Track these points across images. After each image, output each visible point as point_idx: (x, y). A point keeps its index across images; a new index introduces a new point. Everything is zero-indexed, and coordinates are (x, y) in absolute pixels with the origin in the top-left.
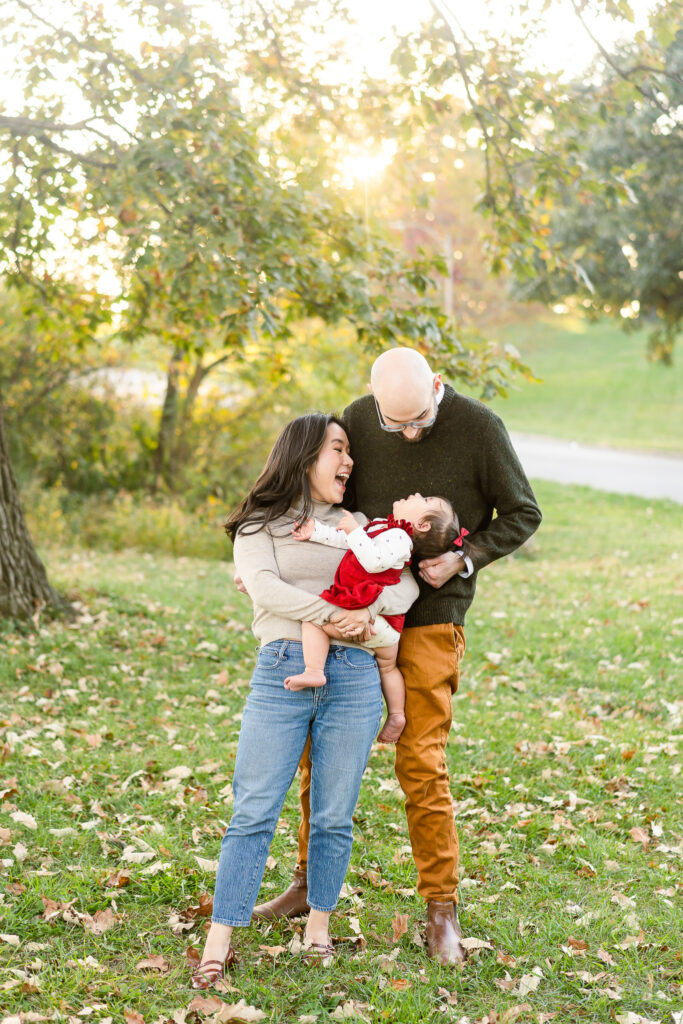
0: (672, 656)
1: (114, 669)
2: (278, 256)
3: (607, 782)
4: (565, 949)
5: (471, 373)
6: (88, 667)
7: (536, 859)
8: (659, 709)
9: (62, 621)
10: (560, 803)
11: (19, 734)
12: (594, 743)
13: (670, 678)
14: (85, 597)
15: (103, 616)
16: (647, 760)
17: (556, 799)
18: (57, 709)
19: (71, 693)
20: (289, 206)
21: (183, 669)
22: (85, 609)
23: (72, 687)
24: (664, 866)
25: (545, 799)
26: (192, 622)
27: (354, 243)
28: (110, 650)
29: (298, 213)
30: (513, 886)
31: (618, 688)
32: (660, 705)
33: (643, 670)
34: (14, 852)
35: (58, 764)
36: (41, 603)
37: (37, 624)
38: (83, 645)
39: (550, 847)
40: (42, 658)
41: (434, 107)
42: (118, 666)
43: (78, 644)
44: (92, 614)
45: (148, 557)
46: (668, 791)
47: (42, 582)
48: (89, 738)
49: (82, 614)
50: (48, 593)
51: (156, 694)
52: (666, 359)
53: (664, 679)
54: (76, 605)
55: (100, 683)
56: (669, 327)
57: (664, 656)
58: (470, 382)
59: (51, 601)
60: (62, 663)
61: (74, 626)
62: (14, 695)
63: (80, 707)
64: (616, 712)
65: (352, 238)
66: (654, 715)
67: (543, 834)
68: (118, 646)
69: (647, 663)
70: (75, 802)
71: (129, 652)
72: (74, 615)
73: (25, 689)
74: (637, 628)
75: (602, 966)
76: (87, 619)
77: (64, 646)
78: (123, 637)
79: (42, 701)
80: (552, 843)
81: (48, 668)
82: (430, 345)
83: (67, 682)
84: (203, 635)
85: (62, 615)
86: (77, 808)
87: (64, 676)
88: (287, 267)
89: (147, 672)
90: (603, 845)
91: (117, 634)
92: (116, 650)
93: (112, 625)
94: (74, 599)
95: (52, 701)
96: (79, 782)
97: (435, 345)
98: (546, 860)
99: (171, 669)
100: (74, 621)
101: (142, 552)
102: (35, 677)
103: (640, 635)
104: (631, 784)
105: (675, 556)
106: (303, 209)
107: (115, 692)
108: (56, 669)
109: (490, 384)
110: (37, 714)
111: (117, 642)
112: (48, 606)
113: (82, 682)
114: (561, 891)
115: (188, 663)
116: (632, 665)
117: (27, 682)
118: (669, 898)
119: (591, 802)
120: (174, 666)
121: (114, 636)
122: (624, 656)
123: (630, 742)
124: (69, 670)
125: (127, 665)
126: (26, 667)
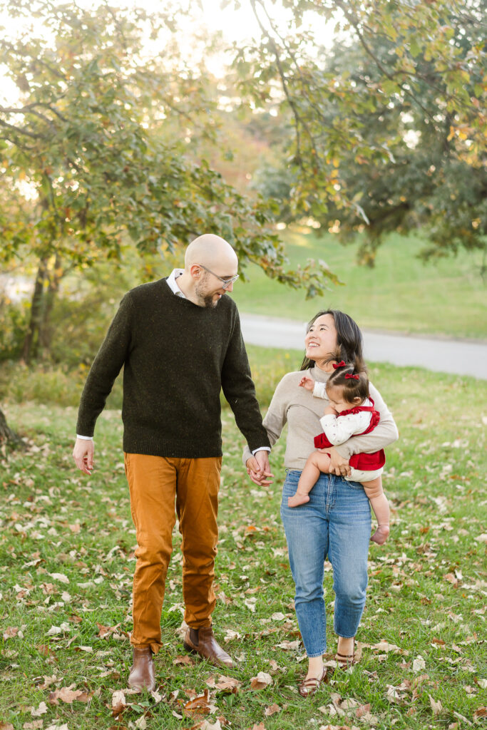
0: (427, 468)
1: (67, 482)
2: (171, 201)
3: (417, 547)
4: (433, 645)
5: (296, 280)
6: (50, 481)
7: (390, 594)
8: (429, 502)
9: (19, 450)
10: (393, 561)
11: (23, 526)
12: (398, 524)
13: (430, 482)
14: (30, 434)
15: (46, 446)
16: (436, 533)
17: (389, 558)
18: (39, 509)
19: (46, 498)
20: (173, 166)
21: (111, 481)
22: (31, 442)
23: (44, 495)
24: (471, 597)
25: (382, 559)
26: (105, 450)
27: (215, 191)
28: (59, 470)
29: (180, 171)
30: (383, 610)
31: (399, 489)
32: (429, 499)
33: (412, 477)
34: (62, 597)
35: (59, 543)
36: (4, 439)
37: (4, 454)
38: (41, 467)
39: (396, 587)
40: (17, 476)
41: (260, 97)
42: (69, 480)
43: (37, 465)
44: (39, 446)
45: (43, 407)
46: (457, 552)
47: (4, 424)
48: (72, 527)
49: (31, 446)
50: (8, 431)
51: (101, 498)
52: (371, 264)
53: (426, 482)
54: (25, 440)
55: (61, 491)
56: (373, 241)
57: (422, 468)
58: (296, 285)
59: (10, 437)
60: (32, 479)
61: (28, 454)
62: (7, 501)
63: (54, 507)
64: (403, 504)
65: (215, 187)
66: (427, 506)
67: (390, 580)
68: (63, 467)
69: (412, 472)
70: (84, 567)
71: (72, 470)
72: (26, 447)
73: (12, 496)
74: (398, 450)
75: (457, 655)
76: (36, 449)
77: (28, 467)
78: (66, 461)
79: (27, 504)
80: (398, 585)
81: (24, 482)
82: (269, 260)
83: (39, 491)
84: (116, 459)
85: (19, 446)
86: (85, 570)
87: (36, 487)
88: (177, 208)
89: (89, 484)
90: (429, 585)
91: (61, 459)
92: (63, 470)
93: (54, 453)
94: (23, 437)
95: (34, 504)
96: (79, 554)
97: (272, 260)
98: (397, 596)
99: (104, 482)
100: (27, 451)
101: (38, 404)
102: (16, 488)
103: (401, 454)
104: (431, 548)
105: (404, 401)
106: (183, 169)
107: (73, 497)
108: (29, 483)
109: (312, 287)
110: (27, 512)
111: (63, 464)
112: (9, 440)
113: (51, 490)
114: (414, 613)
115: (114, 477)
116: (403, 474)
117: (13, 491)
118: (481, 615)
119: (411, 560)
120: (106, 480)
121: (59, 460)
122: (396, 468)
123: (420, 523)
124: (38, 484)
125: (75, 478)
126: (9, 482)
